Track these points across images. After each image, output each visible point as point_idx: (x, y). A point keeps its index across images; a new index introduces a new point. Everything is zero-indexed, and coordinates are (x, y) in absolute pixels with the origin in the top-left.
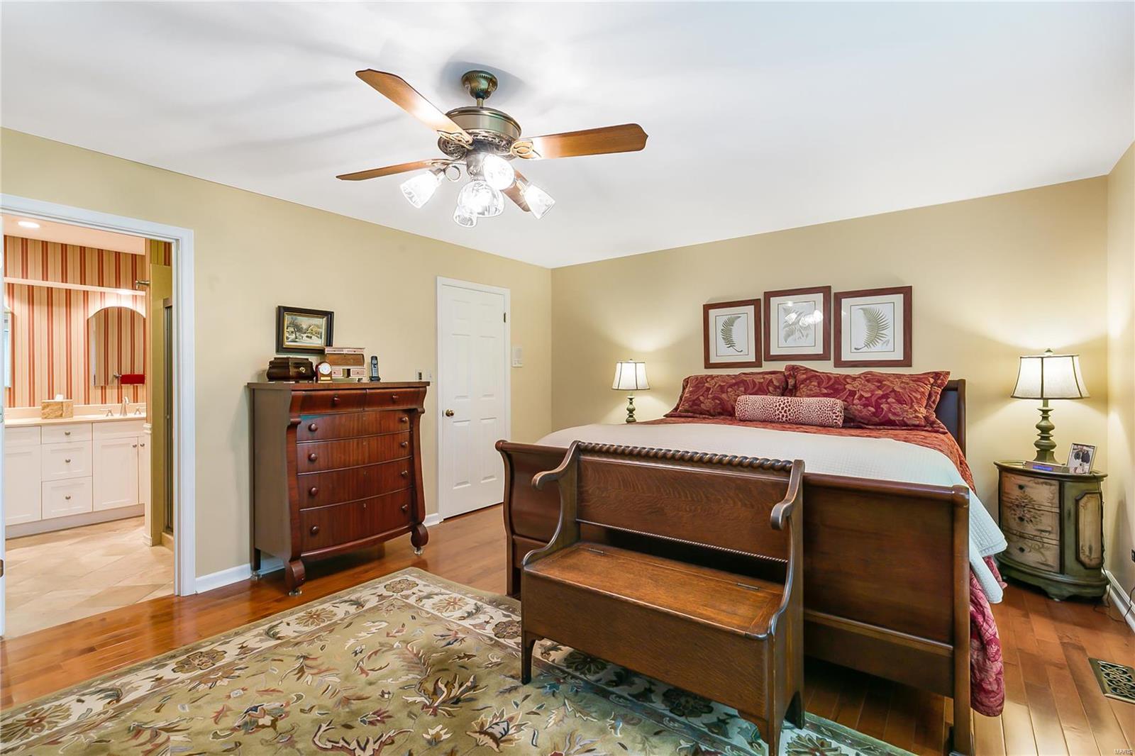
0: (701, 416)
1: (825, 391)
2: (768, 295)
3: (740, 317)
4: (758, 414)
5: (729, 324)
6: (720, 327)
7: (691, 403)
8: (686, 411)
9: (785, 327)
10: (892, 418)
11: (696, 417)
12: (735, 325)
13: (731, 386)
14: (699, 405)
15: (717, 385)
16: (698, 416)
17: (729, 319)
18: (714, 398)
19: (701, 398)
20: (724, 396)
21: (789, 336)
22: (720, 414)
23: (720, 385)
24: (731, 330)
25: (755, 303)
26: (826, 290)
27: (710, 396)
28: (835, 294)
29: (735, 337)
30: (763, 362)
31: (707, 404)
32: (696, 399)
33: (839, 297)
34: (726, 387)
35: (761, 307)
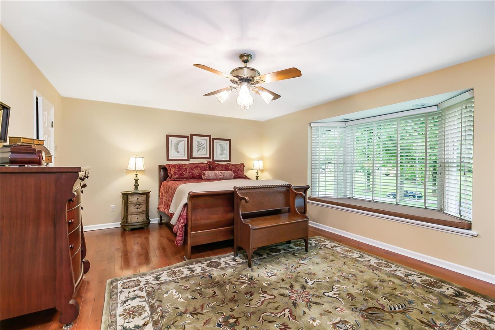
0: (183, 180)
1: (224, 169)
2: (192, 135)
3: (181, 142)
4: (213, 177)
5: (178, 143)
6: (173, 145)
7: (179, 175)
8: (177, 178)
9: (197, 147)
10: (240, 176)
11: (181, 180)
12: (179, 144)
13: (195, 168)
14: (183, 176)
15: (189, 168)
16: (182, 180)
17: (177, 142)
18: (189, 173)
19: (184, 173)
20: (193, 171)
21: (198, 150)
22: (191, 178)
23: (190, 168)
24: (178, 146)
25: (187, 137)
26: (210, 136)
27: (188, 172)
28: (212, 138)
29: (179, 149)
30: (190, 159)
31: (187, 175)
32: (182, 173)
33: (214, 139)
34: (193, 168)
35: (190, 139)
